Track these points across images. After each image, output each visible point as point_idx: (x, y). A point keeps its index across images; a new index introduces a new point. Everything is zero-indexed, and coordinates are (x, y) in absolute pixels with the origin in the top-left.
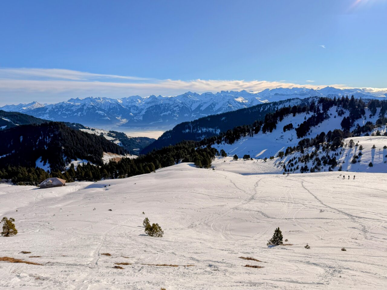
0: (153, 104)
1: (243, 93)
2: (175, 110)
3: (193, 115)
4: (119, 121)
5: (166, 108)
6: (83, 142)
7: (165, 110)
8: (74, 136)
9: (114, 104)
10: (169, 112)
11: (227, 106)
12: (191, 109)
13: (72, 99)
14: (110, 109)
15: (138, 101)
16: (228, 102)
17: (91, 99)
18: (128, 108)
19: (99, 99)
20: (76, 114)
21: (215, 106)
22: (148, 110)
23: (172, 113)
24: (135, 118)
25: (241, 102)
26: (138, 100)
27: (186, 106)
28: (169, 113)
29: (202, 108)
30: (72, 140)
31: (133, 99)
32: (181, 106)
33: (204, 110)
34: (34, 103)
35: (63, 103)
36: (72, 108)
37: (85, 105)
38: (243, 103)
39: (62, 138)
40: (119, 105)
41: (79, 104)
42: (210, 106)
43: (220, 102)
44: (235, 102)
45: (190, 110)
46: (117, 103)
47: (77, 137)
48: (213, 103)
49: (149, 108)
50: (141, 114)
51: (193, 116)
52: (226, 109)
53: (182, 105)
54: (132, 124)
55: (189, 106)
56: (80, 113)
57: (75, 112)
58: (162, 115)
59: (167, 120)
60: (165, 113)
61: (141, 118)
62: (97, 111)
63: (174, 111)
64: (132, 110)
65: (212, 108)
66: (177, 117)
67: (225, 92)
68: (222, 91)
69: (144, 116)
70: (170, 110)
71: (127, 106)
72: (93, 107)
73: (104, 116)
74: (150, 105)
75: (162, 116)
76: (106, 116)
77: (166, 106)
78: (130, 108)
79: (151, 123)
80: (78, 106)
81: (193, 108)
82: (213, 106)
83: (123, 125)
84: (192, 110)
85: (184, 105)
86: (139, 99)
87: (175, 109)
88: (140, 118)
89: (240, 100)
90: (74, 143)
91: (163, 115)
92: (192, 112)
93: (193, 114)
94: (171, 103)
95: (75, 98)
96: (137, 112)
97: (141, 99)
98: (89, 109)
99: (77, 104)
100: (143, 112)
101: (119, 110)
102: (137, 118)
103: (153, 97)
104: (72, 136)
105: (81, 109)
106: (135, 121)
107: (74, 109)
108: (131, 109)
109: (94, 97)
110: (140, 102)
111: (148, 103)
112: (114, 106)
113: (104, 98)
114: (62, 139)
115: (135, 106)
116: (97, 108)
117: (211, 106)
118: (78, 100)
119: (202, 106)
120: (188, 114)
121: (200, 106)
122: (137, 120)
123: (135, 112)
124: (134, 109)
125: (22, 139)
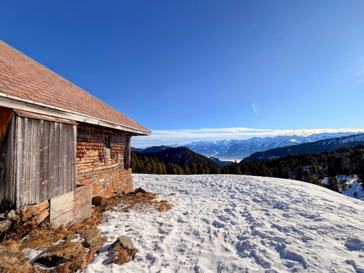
0: (233, 144)
1: (295, 137)
2: (247, 147)
4: (214, 153)
7: (240, 147)
9: (212, 144)
10: (243, 148)
11: (284, 145)
12: (257, 146)
13: (193, 142)
14: (210, 147)
15: (224, 143)
16: (284, 142)
17: (201, 142)
19: (205, 142)
21: (275, 145)
24: (223, 151)
25: (294, 142)
27: (254, 145)
28: (243, 149)
29: (265, 146)
31: (222, 142)
33: (266, 147)
34: (177, 144)
35: (189, 144)
36: (193, 146)
37: (198, 145)
38: (296, 142)
40: (215, 145)
41: (196, 144)
43: (278, 142)
44: (290, 142)
46: (214, 144)
48: (273, 143)
49: (231, 146)
50: (226, 149)
53: (251, 144)
54: (221, 154)
55: (256, 145)
56: (196, 149)
57: (194, 148)
59: (242, 153)
60: (241, 149)
61: (226, 151)
62: (204, 148)
63: (246, 148)
64: (221, 147)
66: (248, 151)
67: (280, 136)
68: (278, 136)
69: (228, 150)
70: (244, 147)
71: (219, 145)
72: (202, 146)
73: (207, 150)
74: (231, 145)
75: (239, 150)
76: (208, 150)
77: (241, 145)
78: (220, 146)
79: (233, 154)
80: (195, 145)
82: (273, 145)
83: (217, 155)
84: (258, 147)
87: (247, 146)
89: (293, 141)
92: (258, 148)
94: (244, 143)
95: (194, 142)
97: (226, 141)
98: (200, 147)
99: (195, 144)
100: (228, 148)
101: (214, 147)
103: (233, 140)
105: (197, 147)
106: (223, 153)
107: (193, 147)
109: (203, 141)
110: (225, 143)
111: (230, 143)
112: (212, 145)
113: (207, 142)
114: (187, 156)
115: (223, 145)
116: (204, 146)
117: (272, 145)
118: (195, 143)
119: (265, 145)
120: (255, 149)
121: (263, 145)
122: (224, 152)
123: (223, 148)
124: (223, 147)
125: (167, 156)
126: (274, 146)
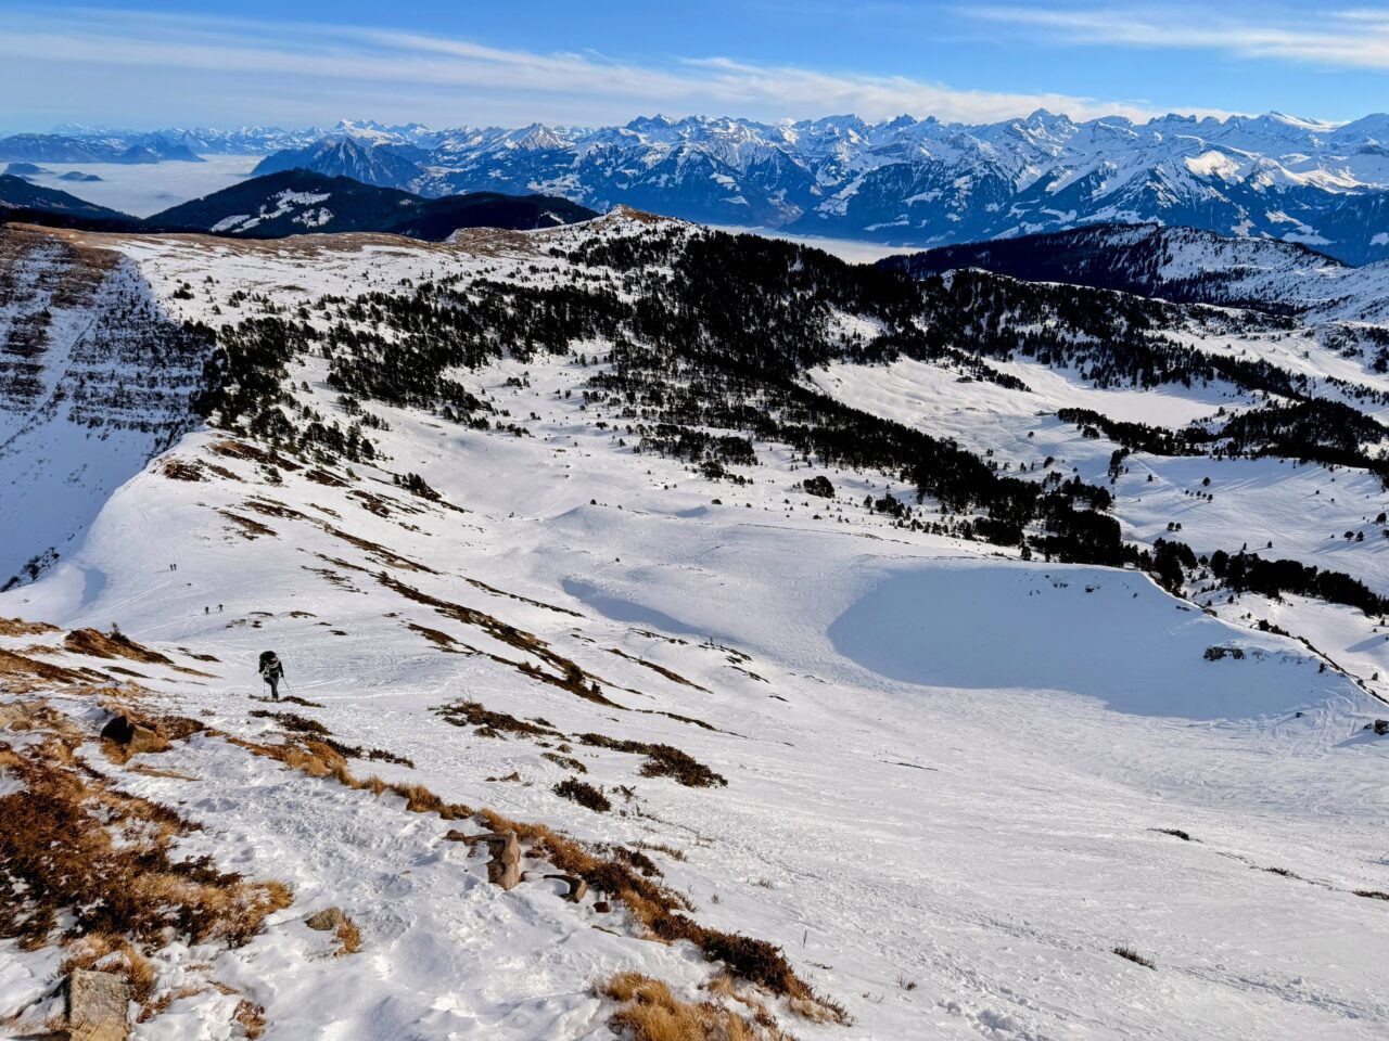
0: (891, 158)
2: (958, 189)
3: (1014, 210)
4: (778, 210)
5: (931, 176)
7: (924, 185)
9: (767, 150)
10: (937, 193)
12: (1015, 187)
13: (641, 120)
14: (752, 168)
15: (848, 138)
16: (1156, 170)
17: (699, 126)
18: (808, 168)
19: (724, 127)
20: (653, 179)
21: (1102, 183)
22: (868, 181)
23: (944, 197)
24: (824, 206)
25: (1208, 172)
26: (850, 132)
27: (1001, 177)
28: (936, 198)
29: (1054, 187)
31: (833, 130)
32: (982, 175)
33: (1060, 196)
36: (645, 159)
37: (679, 148)
38: (1214, 176)
40: (784, 153)
41: (664, 144)
42: (1082, 180)
43: (1125, 167)
44: (1181, 175)
45: (1011, 191)
48: (1095, 172)
49: (876, 171)
50: (845, 193)
51: (1015, 214)
52: (1136, 197)
53: (987, 172)
55: (1010, 177)
56: (665, 177)
58: (910, 201)
59: (924, 223)
60: (923, 196)
61: (843, 209)
62: (715, 175)
63: (953, 192)
64: (820, 176)
65: (1089, 189)
66: (958, 216)
70: (942, 188)
71: (807, 160)
72: (706, 159)
73: (733, 193)
74: (882, 162)
75: (910, 204)
76: (738, 193)
77: (929, 171)
78: (815, 167)
79: (872, 228)
80: (661, 150)
81: (1023, 183)
82: (1093, 183)
84: (1019, 191)
85: (991, 170)
87: (959, 182)
88: (839, 209)
89: (1206, 163)
91: (914, 202)
92: (1018, 196)
93: (1017, 207)
94: (950, 160)
95: (650, 118)
96: (836, 183)
97: (860, 129)
98: (691, 164)
99: (657, 144)
100: (853, 187)
101: (779, 172)
102: (831, 207)
105: (669, 164)
106: (822, 215)
107: (649, 161)
108: (819, 171)
109: (709, 120)
110: (853, 141)
112: (766, 157)
113: (740, 124)
115: (831, 160)
116: (714, 165)
117: (1088, 183)
118: (659, 124)
119: (1055, 179)
120: (999, 204)
121: (1047, 179)
122: (828, 213)
123: (830, 182)
124: (828, 173)
126: (1095, 193)
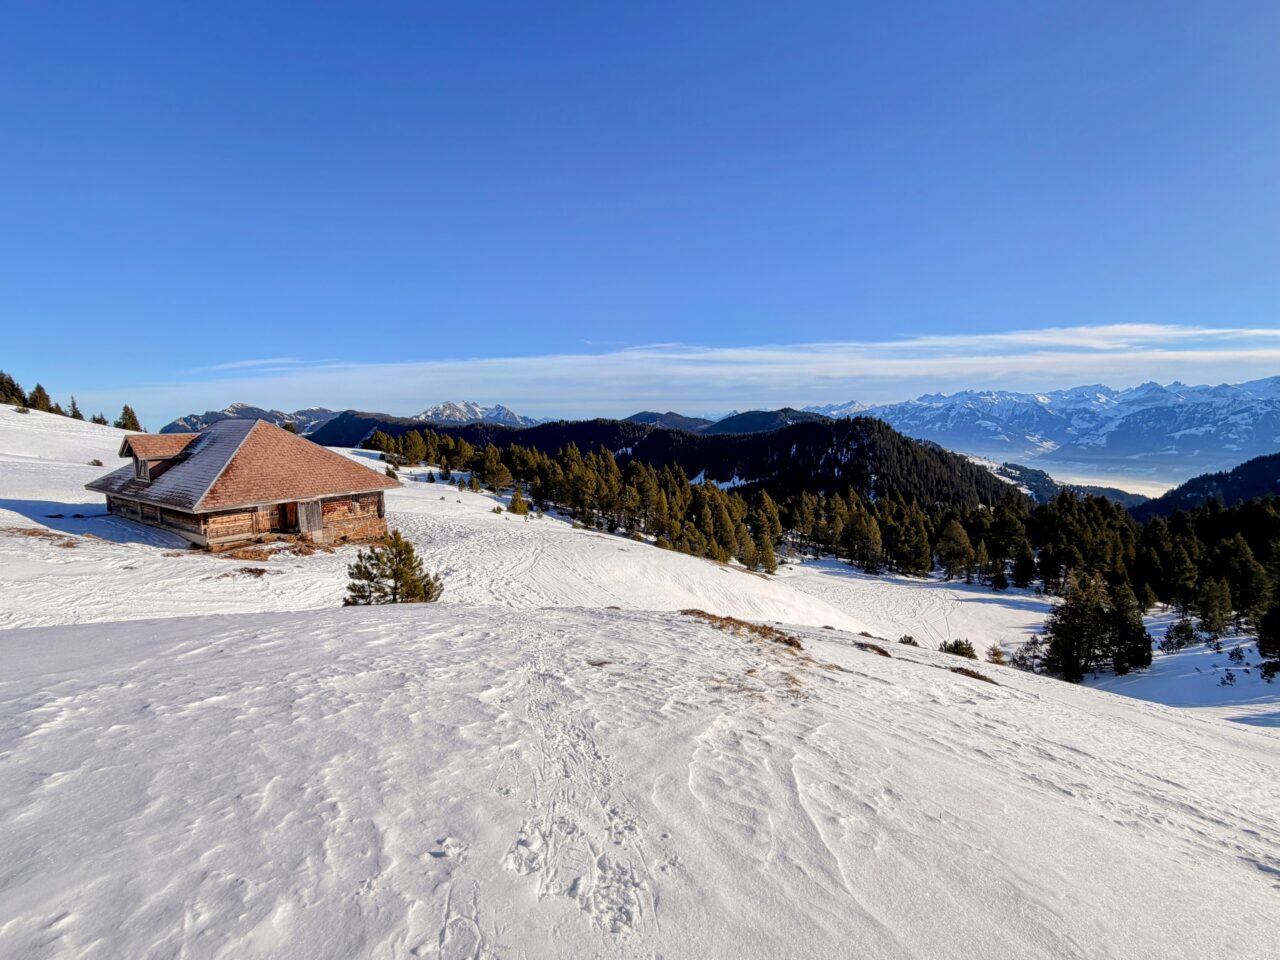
0: (1149, 405)
2: (1235, 424)
4: (1034, 445)
5: (1198, 416)
6: (928, 470)
7: (1190, 422)
8: (907, 453)
9: (1026, 405)
10: (1207, 428)
13: (926, 396)
14: (1013, 417)
15: (1097, 399)
17: (970, 396)
18: (1064, 416)
19: (990, 394)
20: (930, 426)
22: (1128, 421)
23: (1218, 432)
24: (1083, 440)
26: (1098, 395)
28: (1207, 432)
30: (900, 462)
31: (1081, 394)
32: (1264, 412)
34: (853, 403)
35: (907, 403)
36: (925, 414)
37: (952, 407)
39: (875, 454)
40: (1040, 408)
41: (940, 405)
46: (1036, 404)
47: (914, 458)
49: (1134, 415)
50: (1103, 431)
53: (1269, 409)
54: (1068, 455)
56: (939, 424)
57: (928, 423)
58: (1177, 435)
59: (1197, 452)
60: (1193, 431)
61: (1102, 442)
62: (980, 421)
63: (1228, 427)
64: (1075, 421)
66: (1239, 445)
69: (1112, 436)
70: (1214, 423)
71: (1062, 411)
72: (972, 412)
73: (996, 433)
74: (1136, 408)
75: (1177, 437)
76: (1000, 433)
77: (1195, 411)
78: (1070, 416)
79: (1136, 457)
80: (938, 409)
83: (1044, 456)
86: (1100, 392)
88: (1097, 442)
90: (902, 470)
91: (1182, 436)
94: (1219, 401)
96: (1091, 426)
97: (1108, 392)
98: (961, 415)
99: (935, 405)
100: (1112, 427)
101: (1037, 419)
102: (1089, 440)
103: (1153, 389)
104: (900, 453)
105: (943, 417)
106: (1082, 447)
107: (928, 415)
108: (1075, 418)
109: (976, 392)
110: (1103, 399)
111: (1130, 403)
112: (1024, 410)
113: (1001, 394)
114: (875, 457)
115: (1085, 410)
116: (980, 415)
118: (939, 397)
122: (1087, 445)
123: (1086, 425)
124: (1083, 419)
125: (793, 451)
